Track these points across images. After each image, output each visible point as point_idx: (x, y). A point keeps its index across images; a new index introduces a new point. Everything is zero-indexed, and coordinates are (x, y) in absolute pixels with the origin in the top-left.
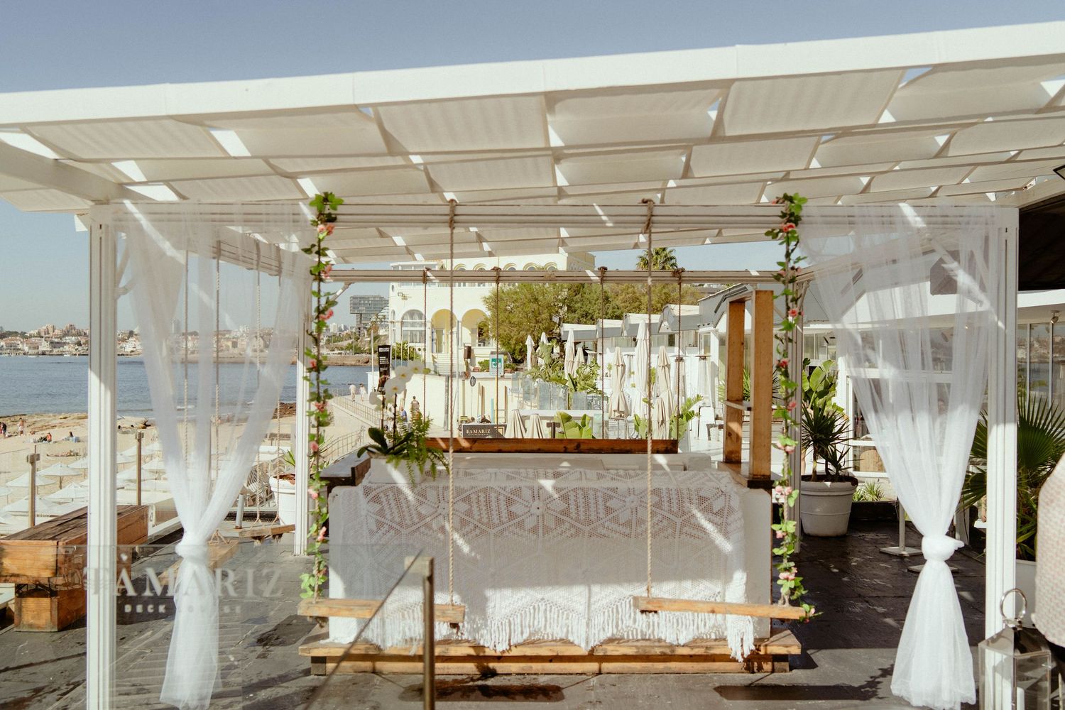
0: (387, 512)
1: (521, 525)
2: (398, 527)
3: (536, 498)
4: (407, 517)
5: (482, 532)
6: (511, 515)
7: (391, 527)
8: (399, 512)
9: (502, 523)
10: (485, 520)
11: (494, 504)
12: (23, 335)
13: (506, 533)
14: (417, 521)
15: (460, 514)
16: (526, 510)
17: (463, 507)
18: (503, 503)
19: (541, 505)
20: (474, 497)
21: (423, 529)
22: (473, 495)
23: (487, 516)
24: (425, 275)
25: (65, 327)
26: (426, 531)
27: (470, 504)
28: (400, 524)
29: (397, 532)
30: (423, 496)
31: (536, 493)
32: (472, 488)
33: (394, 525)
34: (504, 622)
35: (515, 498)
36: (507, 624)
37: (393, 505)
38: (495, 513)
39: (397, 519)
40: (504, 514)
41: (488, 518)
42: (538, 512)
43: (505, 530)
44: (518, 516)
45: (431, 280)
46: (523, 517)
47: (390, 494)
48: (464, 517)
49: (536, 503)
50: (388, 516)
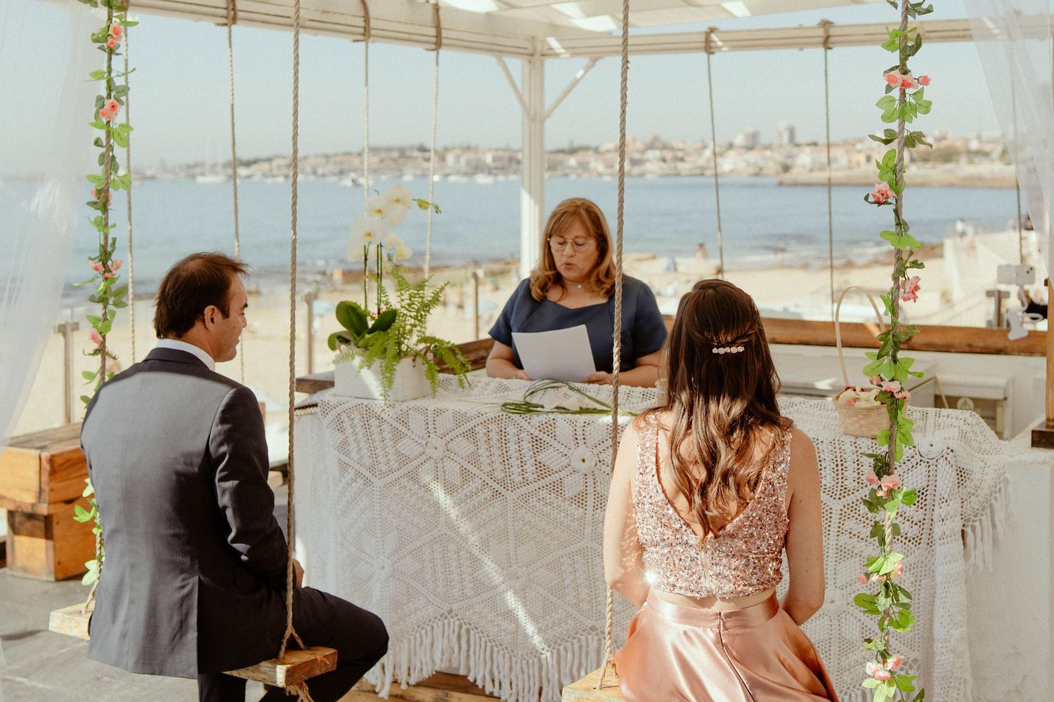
0: (353, 447)
1: (557, 488)
2: (368, 475)
3: (581, 442)
4: (382, 459)
5: (497, 494)
6: (542, 470)
7: (358, 474)
8: (369, 449)
9: (526, 482)
10: (499, 474)
11: (512, 447)
12: (596, 150)
13: (533, 501)
14: (395, 466)
15: (459, 460)
16: (565, 461)
17: (464, 447)
18: (526, 445)
19: (587, 455)
20: (481, 430)
21: (404, 481)
22: (480, 427)
23: (502, 467)
24: (708, 40)
25: (648, 138)
26: (410, 485)
27: (475, 443)
28: (371, 469)
29: (368, 482)
30: (405, 423)
31: (579, 432)
32: (480, 414)
33: (363, 470)
34: (531, 661)
35: (545, 438)
36: (536, 666)
37: (360, 436)
38: (515, 462)
39: (367, 461)
40: (529, 467)
41: (504, 470)
42: (584, 467)
43: (530, 495)
44: (551, 473)
45: (719, 48)
46: (562, 474)
47: (356, 415)
48: (465, 464)
49: (582, 451)
50: (354, 454)
